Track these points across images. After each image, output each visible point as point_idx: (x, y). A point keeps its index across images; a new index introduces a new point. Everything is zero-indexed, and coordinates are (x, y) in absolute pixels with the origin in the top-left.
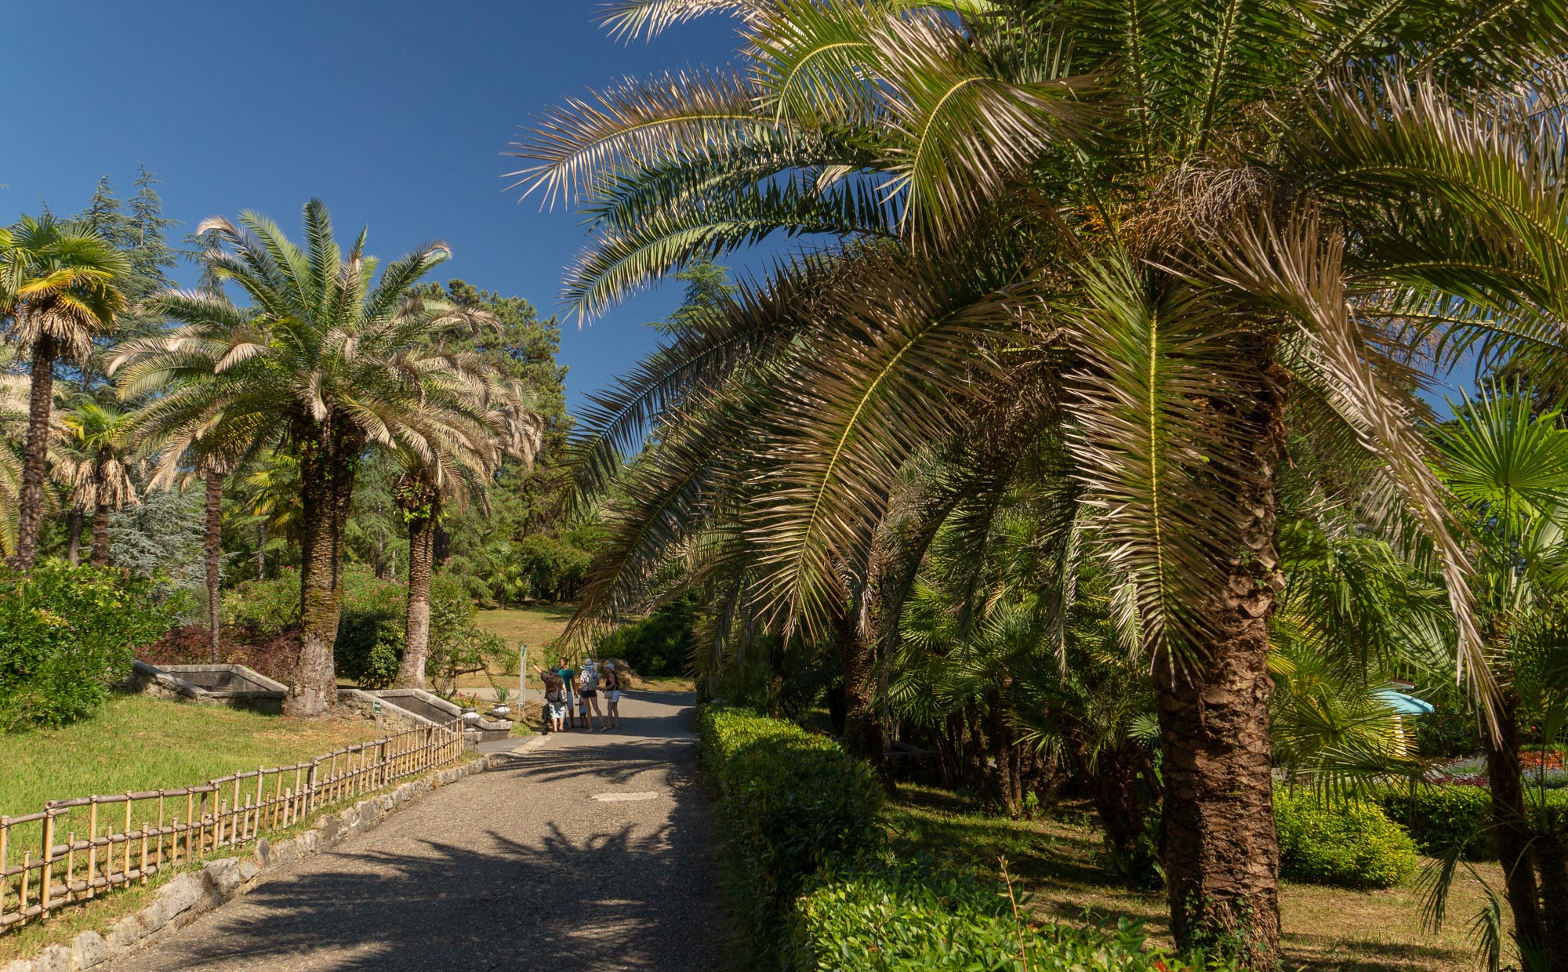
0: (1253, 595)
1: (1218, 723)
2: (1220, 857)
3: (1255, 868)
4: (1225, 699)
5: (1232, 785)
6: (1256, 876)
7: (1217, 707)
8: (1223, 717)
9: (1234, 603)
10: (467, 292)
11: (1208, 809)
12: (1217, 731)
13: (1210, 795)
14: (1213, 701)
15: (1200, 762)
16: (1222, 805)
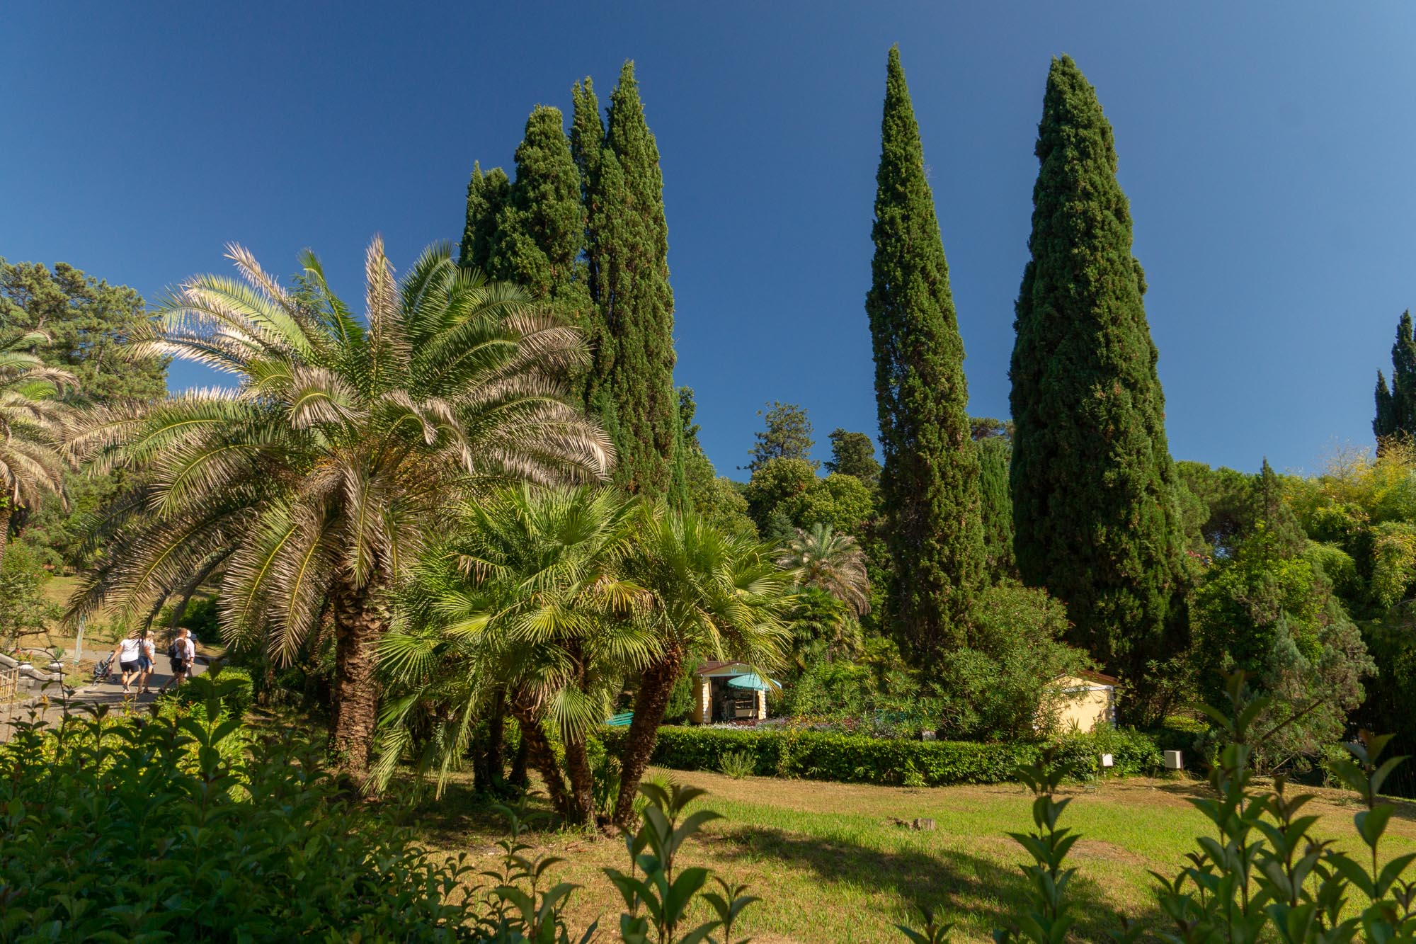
0: (373, 620)
1: (352, 670)
2: (345, 724)
3: (358, 728)
4: (356, 661)
5: (354, 695)
6: (358, 731)
7: (352, 664)
8: (354, 668)
9: (365, 623)
10: (73, 277)
11: (343, 705)
12: (351, 674)
13: (345, 699)
14: (351, 661)
15: (343, 686)
16: (349, 703)
